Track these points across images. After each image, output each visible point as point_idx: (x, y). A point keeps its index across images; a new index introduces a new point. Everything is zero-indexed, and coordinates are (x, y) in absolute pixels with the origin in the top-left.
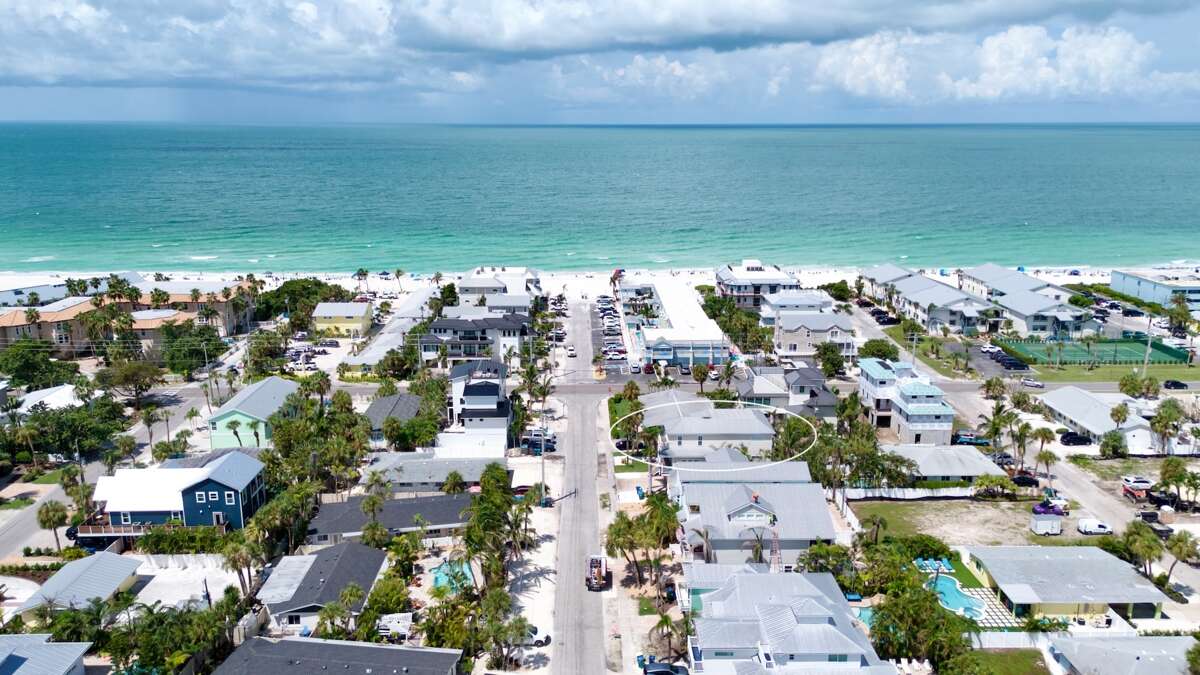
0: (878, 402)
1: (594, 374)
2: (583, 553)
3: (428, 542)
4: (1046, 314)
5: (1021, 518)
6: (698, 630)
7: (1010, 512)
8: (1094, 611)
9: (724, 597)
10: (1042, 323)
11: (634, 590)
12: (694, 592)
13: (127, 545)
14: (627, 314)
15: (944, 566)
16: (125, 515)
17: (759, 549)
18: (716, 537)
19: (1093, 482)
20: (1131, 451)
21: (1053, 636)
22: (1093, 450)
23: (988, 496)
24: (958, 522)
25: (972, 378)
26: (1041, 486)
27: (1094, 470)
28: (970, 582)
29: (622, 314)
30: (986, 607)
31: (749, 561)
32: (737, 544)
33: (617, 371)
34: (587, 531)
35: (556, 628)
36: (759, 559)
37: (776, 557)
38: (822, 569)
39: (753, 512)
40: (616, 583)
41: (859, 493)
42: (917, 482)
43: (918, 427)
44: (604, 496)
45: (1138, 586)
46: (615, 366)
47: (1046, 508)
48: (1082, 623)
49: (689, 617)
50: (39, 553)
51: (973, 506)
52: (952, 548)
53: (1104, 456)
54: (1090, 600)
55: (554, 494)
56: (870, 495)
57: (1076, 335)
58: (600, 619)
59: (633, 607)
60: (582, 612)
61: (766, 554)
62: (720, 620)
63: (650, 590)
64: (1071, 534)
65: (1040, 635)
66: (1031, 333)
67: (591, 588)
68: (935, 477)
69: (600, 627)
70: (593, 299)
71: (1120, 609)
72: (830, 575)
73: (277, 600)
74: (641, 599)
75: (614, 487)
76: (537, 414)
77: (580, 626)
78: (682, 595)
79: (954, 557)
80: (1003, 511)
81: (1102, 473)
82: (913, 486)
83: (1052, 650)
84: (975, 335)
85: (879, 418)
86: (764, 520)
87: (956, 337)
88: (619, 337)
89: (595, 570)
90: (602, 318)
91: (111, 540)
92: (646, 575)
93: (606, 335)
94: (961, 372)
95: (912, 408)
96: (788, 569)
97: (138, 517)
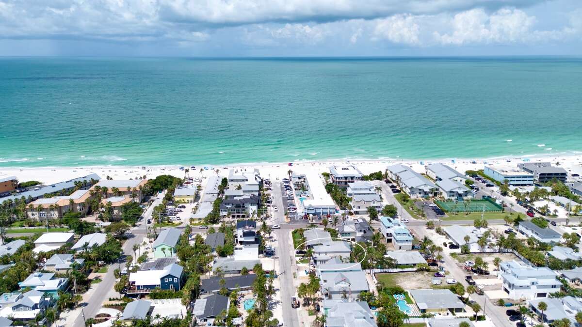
0: (387, 234)
1: (285, 220)
2: (289, 295)
3: (239, 293)
4: (453, 190)
5: (430, 278)
6: (327, 321)
7: (427, 276)
8: (444, 311)
9: (335, 310)
10: (453, 194)
11: (307, 308)
12: (326, 309)
13: (142, 296)
14: (296, 189)
15: (402, 296)
16: (142, 286)
17: (345, 294)
18: (332, 291)
19: (456, 264)
20: (471, 251)
21: (430, 319)
22: (458, 251)
23: (421, 270)
24: (409, 280)
25: (424, 219)
26: (439, 266)
27: (458, 259)
28: (409, 301)
29: (293, 189)
30: (413, 310)
31: (342, 297)
32: (338, 293)
33: (294, 218)
34: (290, 287)
35: (284, 321)
36: (345, 297)
37: (350, 296)
38: (364, 300)
39: (343, 282)
40: (301, 305)
41: (378, 271)
42: (397, 266)
43: (401, 244)
44: (294, 274)
45: (458, 303)
46: (293, 216)
47: (438, 275)
48: (440, 314)
49: (324, 316)
50: (114, 300)
51: (415, 274)
52: (405, 291)
53: (462, 253)
54: (442, 307)
55: (278, 273)
56: (382, 271)
57: (465, 198)
58: (297, 317)
59: (307, 313)
60: (291, 315)
61: (347, 295)
62: (333, 318)
63: (312, 308)
64: (445, 284)
65: (426, 318)
66: (449, 197)
67: (293, 307)
68: (404, 264)
69: (297, 320)
70: (281, 180)
71: (451, 310)
72: (366, 302)
73: (199, 314)
74: (309, 310)
75: (297, 269)
76: (267, 239)
77: (291, 320)
78: (322, 309)
79: (406, 294)
80: (425, 276)
81: (460, 260)
82: (396, 268)
83: (429, 323)
84: (428, 198)
85: (388, 239)
86: (347, 285)
87: (421, 199)
88: (293, 201)
89: (295, 302)
90: (286, 190)
91: (138, 294)
92: (310, 302)
93: (289, 200)
94: (420, 216)
95: (398, 237)
96: (354, 299)
97: (146, 287)
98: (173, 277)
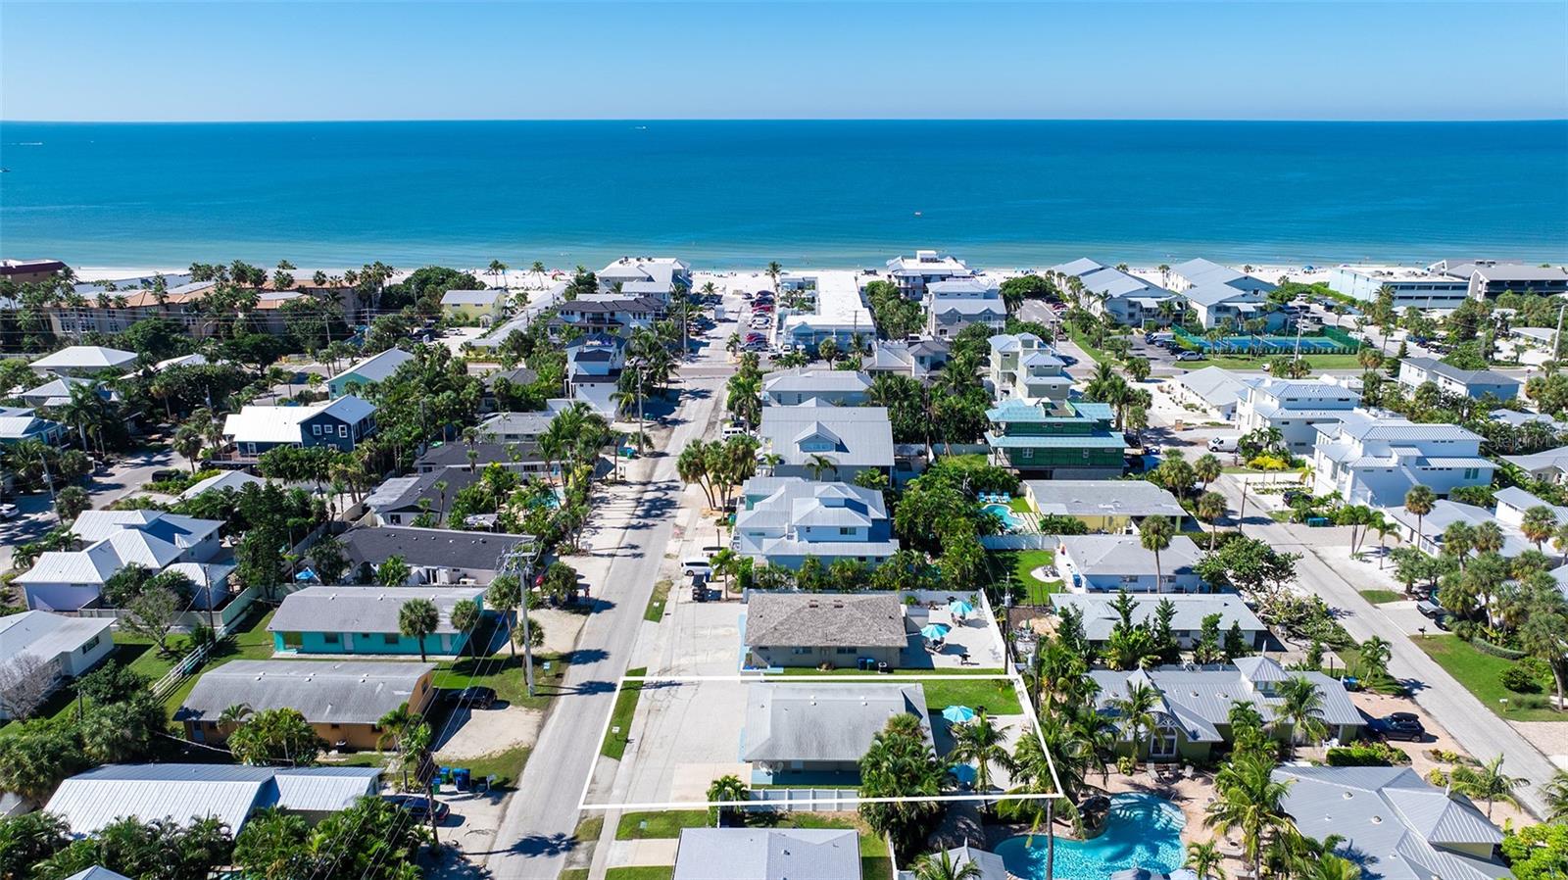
1: (729, 359)
4: (1228, 305)
10: (1225, 315)
16: (251, 445)
30: (1025, 524)
45: (1164, 505)
54: (1114, 513)
73: (381, 503)
98: (336, 422)
